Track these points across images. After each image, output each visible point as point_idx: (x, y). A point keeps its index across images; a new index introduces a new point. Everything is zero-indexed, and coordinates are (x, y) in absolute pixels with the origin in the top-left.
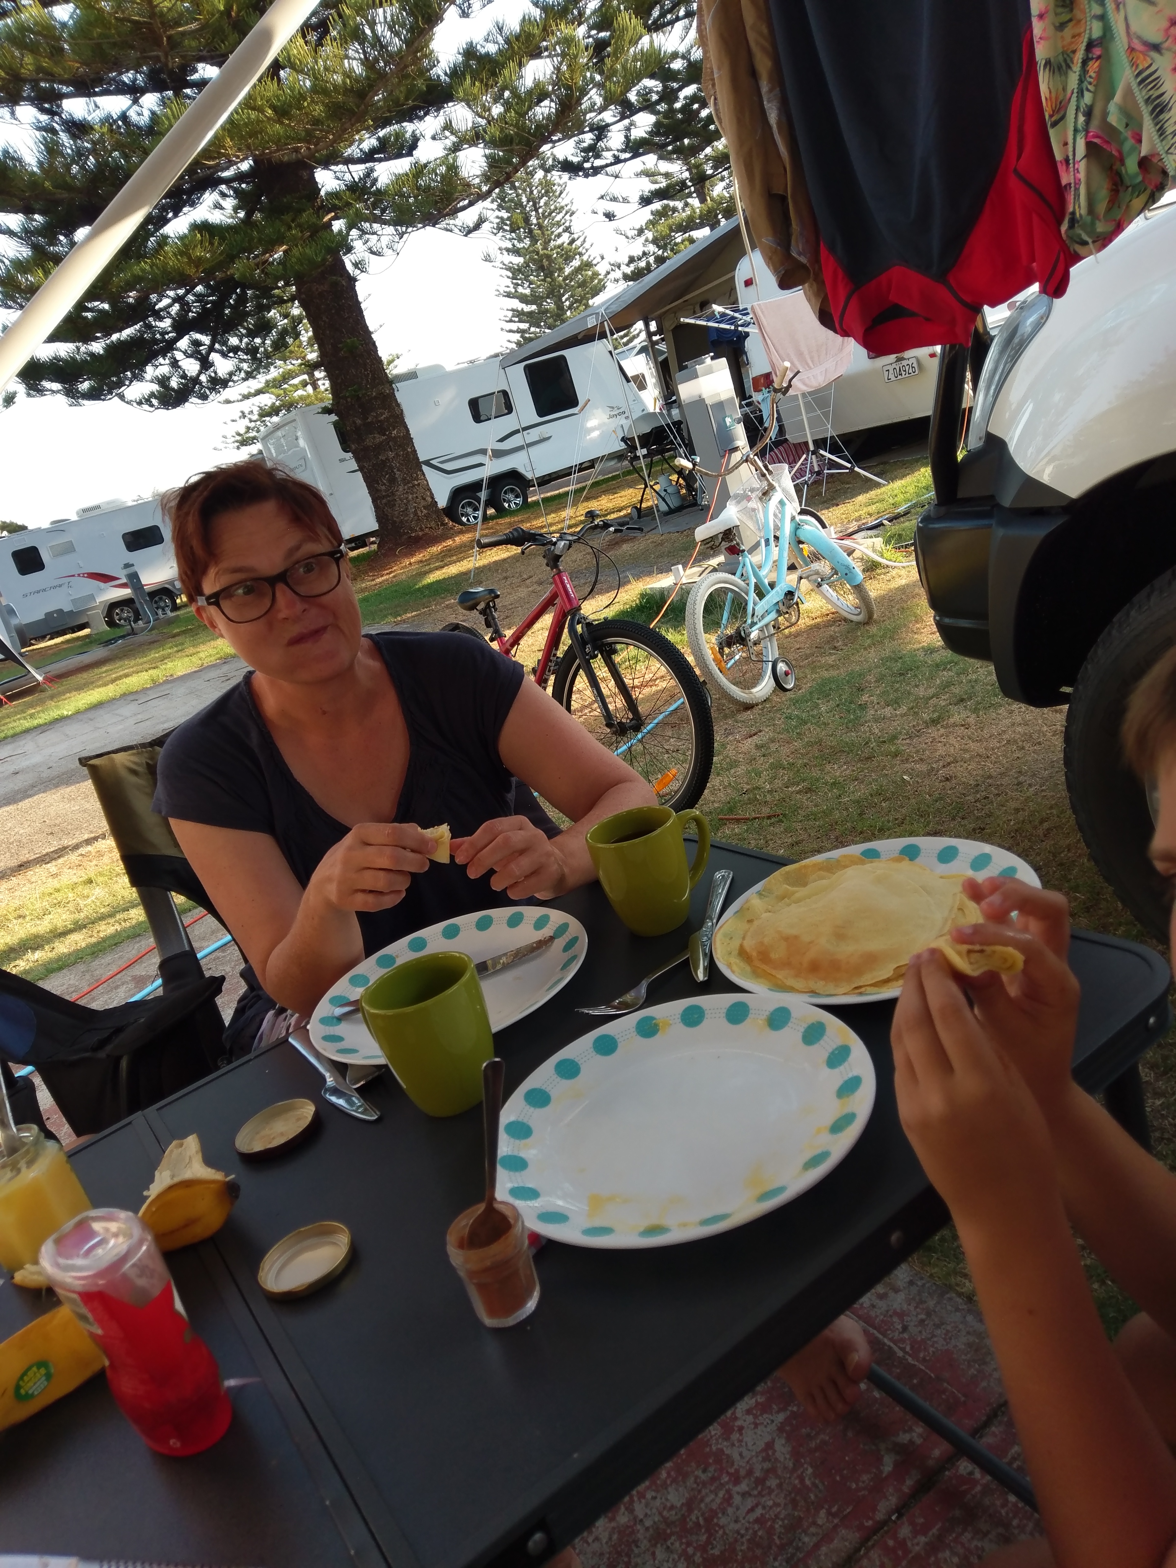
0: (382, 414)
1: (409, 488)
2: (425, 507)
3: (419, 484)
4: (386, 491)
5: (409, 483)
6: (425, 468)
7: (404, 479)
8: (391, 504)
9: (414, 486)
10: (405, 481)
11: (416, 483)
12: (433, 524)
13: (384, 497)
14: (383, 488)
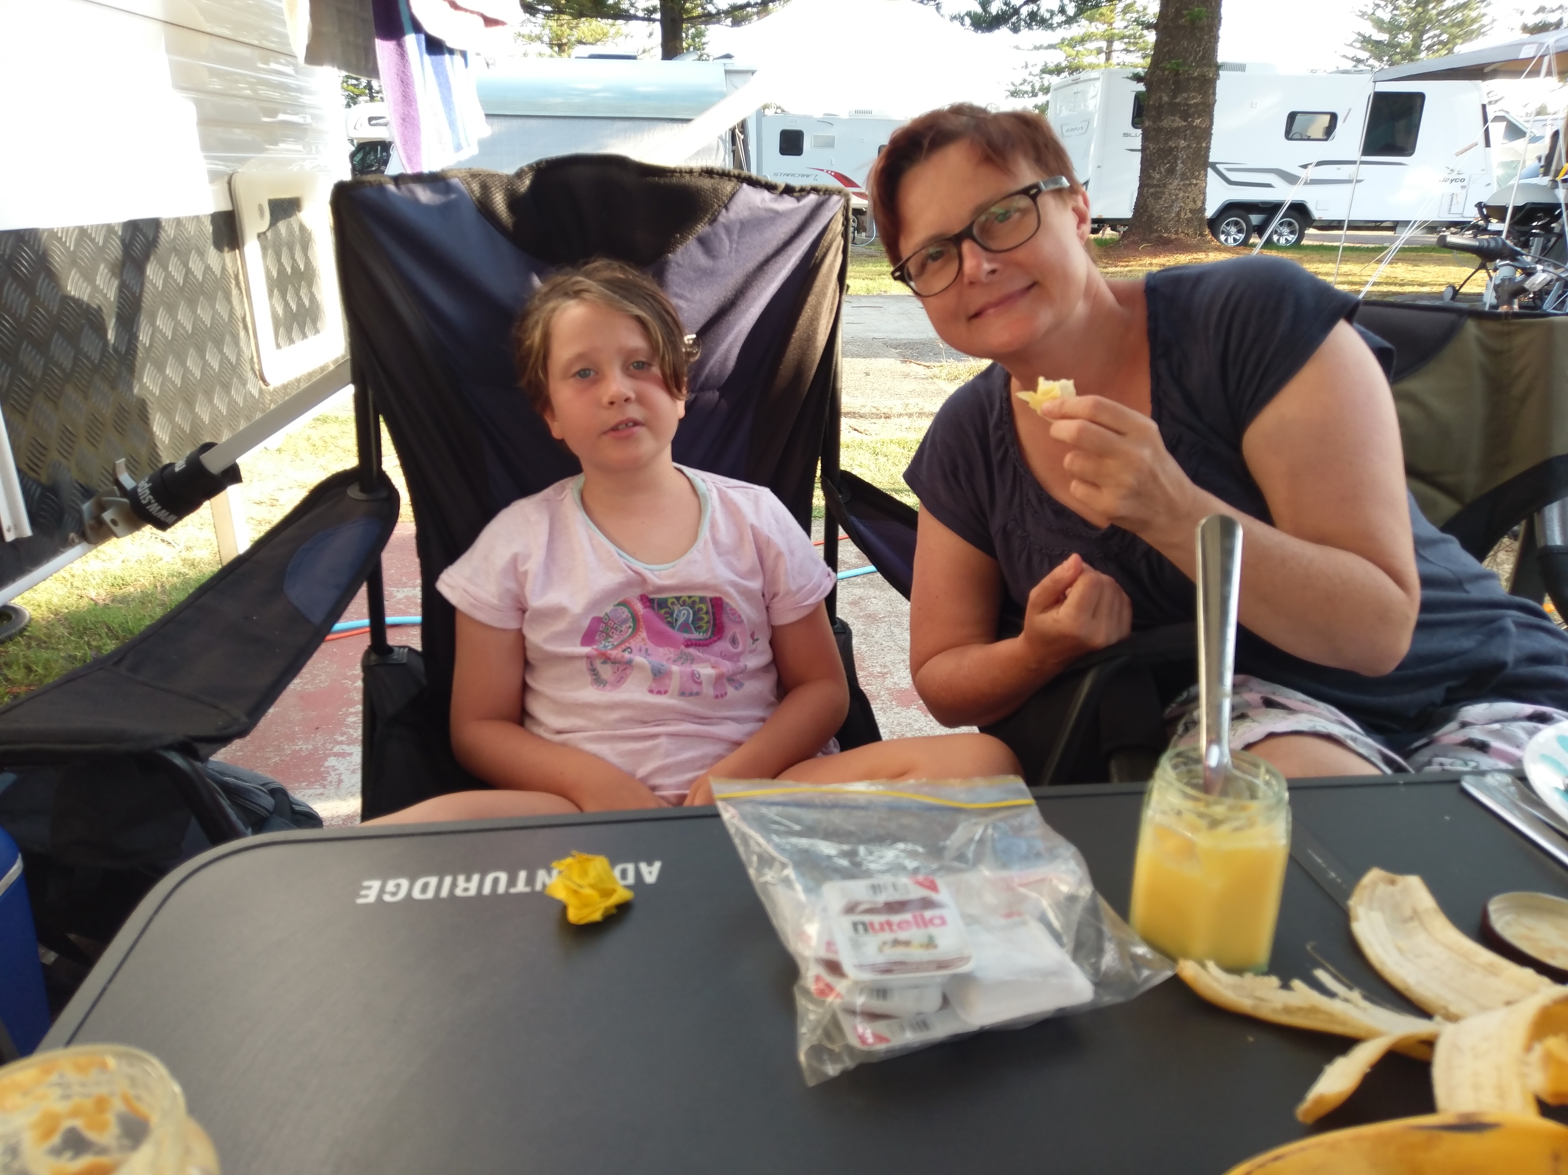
0: (1194, 98)
1: (1184, 185)
2: (1191, 211)
3: (1196, 185)
4: (1159, 180)
5: (1187, 179)
6: (1210, 170)
7: (1183, 174)
8: (1157, 196)
9: (1190, 184)
10: (1184, 176)
11: (1194, 181)
12: (1191, 231)
13: (1154, 186)
14: (1158, 176)
